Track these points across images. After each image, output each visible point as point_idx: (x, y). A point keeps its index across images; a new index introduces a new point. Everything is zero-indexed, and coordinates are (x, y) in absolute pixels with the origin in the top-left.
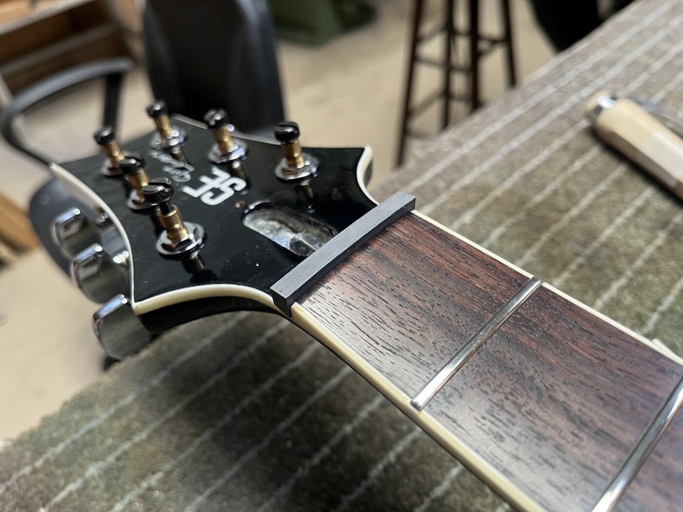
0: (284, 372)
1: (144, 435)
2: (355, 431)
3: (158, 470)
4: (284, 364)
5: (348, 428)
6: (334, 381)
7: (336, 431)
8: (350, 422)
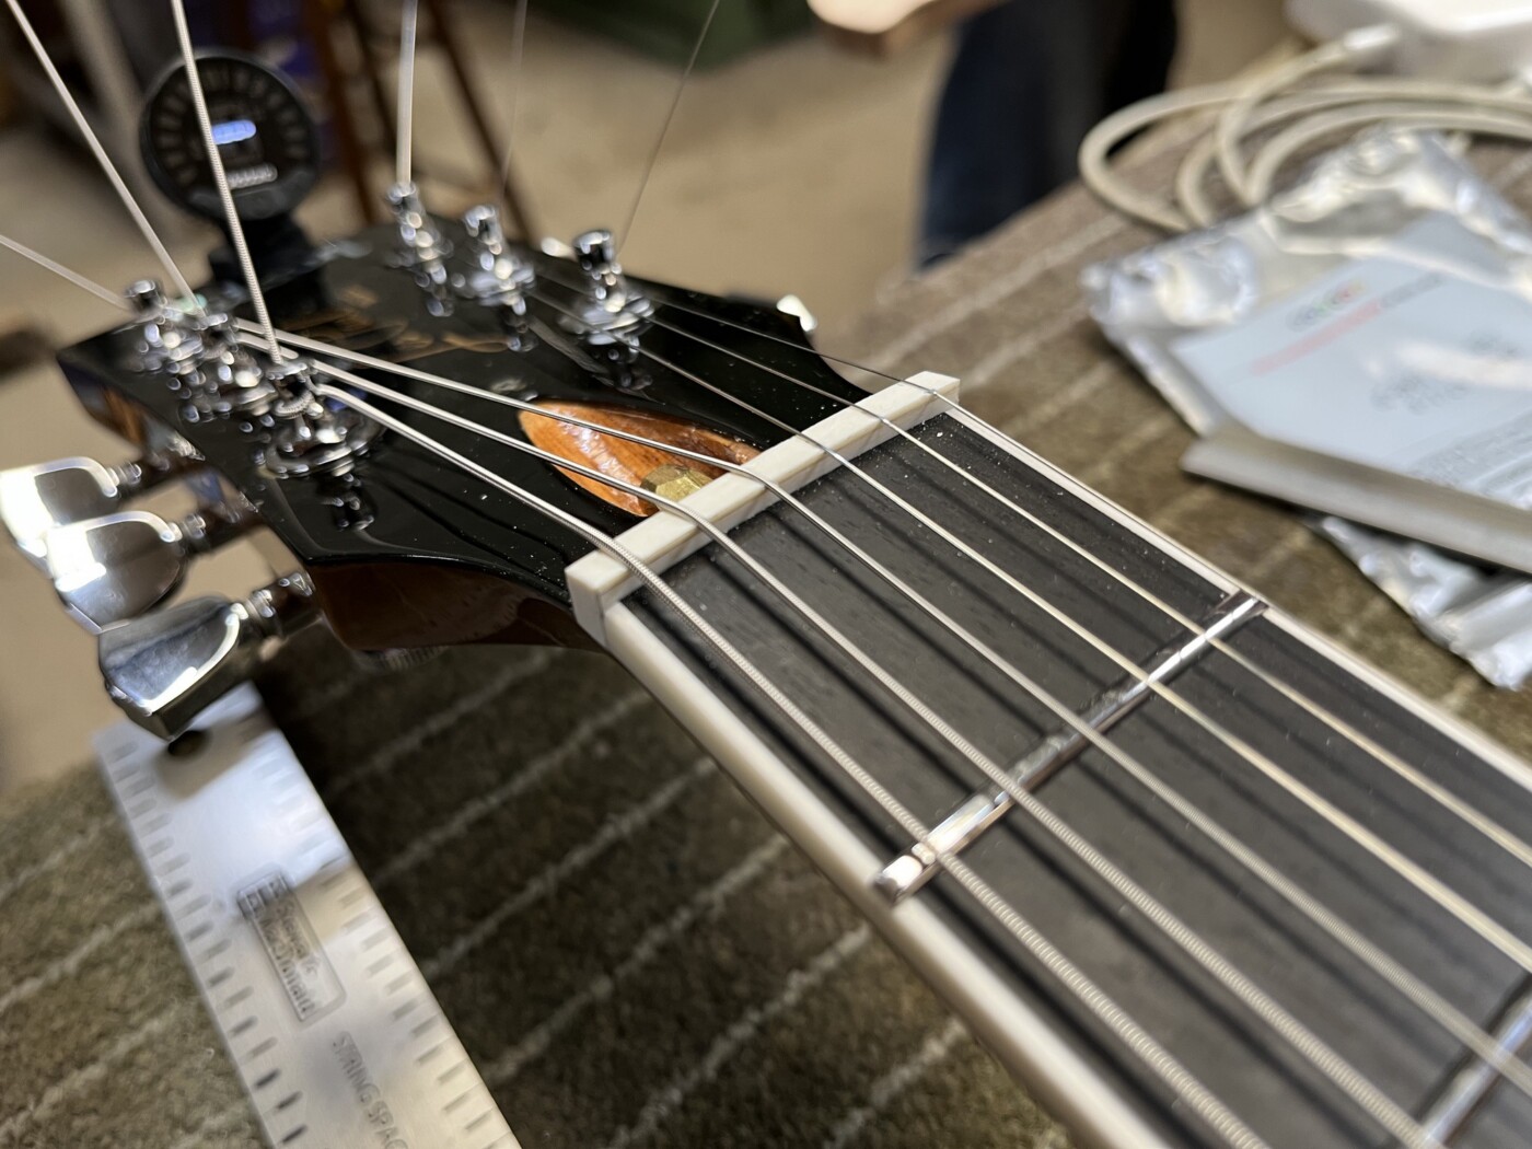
0: (457, 825)
1: (71, 963)
2: (616, 994)
3: (94, 1060)
4: (458, 806)
5: (602, 987)
6: (579, 857)
7: (570, 991)
8: (609, 971)
